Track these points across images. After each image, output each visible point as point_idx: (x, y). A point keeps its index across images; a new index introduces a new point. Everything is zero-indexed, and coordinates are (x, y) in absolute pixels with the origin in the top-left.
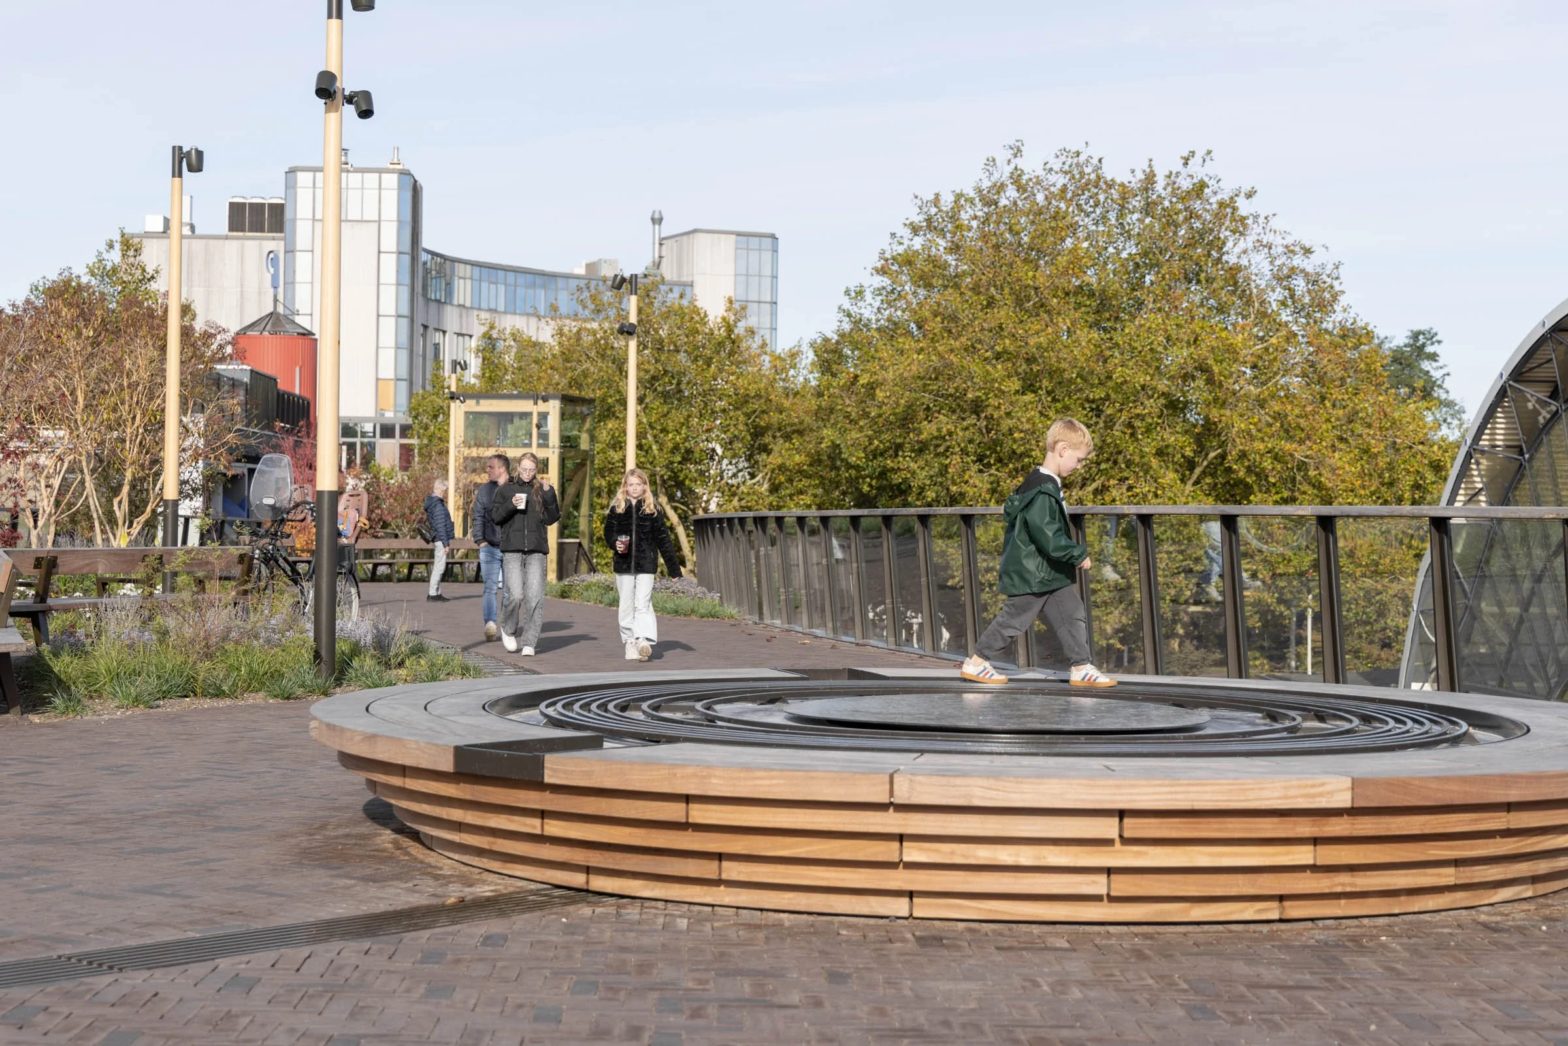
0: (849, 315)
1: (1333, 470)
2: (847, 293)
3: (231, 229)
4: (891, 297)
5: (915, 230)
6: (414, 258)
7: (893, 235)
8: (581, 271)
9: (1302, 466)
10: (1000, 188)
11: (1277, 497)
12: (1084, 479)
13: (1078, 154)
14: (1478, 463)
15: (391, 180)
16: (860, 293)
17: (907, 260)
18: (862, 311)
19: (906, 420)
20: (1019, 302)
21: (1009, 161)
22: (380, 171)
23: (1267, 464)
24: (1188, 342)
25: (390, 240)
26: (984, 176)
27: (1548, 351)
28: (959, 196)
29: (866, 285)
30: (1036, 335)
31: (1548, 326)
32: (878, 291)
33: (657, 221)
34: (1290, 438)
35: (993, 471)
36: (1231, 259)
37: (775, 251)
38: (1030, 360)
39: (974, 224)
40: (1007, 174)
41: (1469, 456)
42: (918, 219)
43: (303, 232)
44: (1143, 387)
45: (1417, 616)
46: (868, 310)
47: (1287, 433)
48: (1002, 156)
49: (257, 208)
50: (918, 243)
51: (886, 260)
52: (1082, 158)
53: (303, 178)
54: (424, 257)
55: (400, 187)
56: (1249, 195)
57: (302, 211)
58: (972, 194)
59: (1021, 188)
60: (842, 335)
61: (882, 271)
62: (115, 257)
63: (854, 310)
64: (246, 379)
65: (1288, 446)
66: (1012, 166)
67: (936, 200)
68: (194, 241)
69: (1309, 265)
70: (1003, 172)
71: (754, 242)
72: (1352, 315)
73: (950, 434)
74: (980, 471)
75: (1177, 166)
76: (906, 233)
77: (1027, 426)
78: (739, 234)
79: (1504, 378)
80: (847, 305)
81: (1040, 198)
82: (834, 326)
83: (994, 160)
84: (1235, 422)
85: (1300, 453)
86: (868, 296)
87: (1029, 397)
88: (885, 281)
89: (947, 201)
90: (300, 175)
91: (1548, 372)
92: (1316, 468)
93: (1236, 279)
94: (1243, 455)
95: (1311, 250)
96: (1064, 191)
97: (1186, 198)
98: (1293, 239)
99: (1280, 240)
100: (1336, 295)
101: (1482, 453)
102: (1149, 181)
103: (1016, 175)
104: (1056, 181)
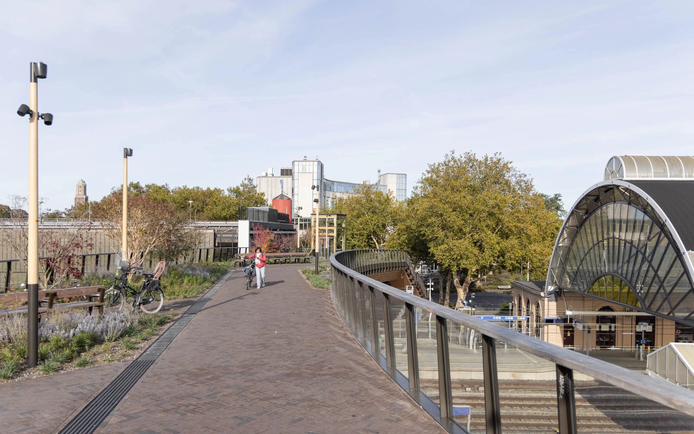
0: (414, 193)
1: (530, 230)
2: (414, 188)
3: (281, 175)
4: (424, 189)
5: (429, 173)
6: (321, 181)
7: (423, 173)
8: (362, 183)
9: (523, 229)
10: (449, 161)
11: (516, 237)
13: (469, 153)
14: (566, 230)
15: (316, 163)
16: (417, 188)
17: (427, 180)
19: (424, 219)
20: (452, 190)
22: (313, 161)
23: (513, 229)
24: (494, 199)
25: (316, 177)
26: (445, 158)
27: (584, 201)
28: (439, 164)
29: (418, 185)
30: (457, 197)
31: (585, 195)
32: (421, 187)
33: (379, 171)
34: (520, 222)
35: (445, 231)
36: (506, 178)
37: (406, 178)
38: (455, 203)
39: (443, 170)
41: (564, 229)
42: (429, 169)
43: (296, 176)
44: (483, 210)
45: (550, 270)
46: (418, 192)
47: (519, 221)
48: (450, 153)
49: (287, 170)
50: (429, 175)
51: (422, 180)
53: (296, 163)
54: (324, 181)
55: (318, 164)
56: (511, 163)
57: (296, 170)
58: (443, 163)
59: (455, 161)
60: (412, 198)
61: (422, 182)
62: (246, 182)
64: (268, 210)
65: (519, 224)
66: (452, 156)
67: (434, 165)
68: (273, 178)
69: (525, 179)
70: (450, 158)
71: (401, 176)
72: (536, 191)
73: (435, 222)
74: (442, 231)
75: (493, 156)
76: (426, 173)
77: (453, 220)
78: (397, 174)
79: (573, 208)
80: (414, 190)
81: (459, 164)
82: (411, 195)
83: (447, 155)
84: (506, 219)
85: (522, 226)
86: (419, 188)
87: (454, 213)
88: (422, 185)
89: (436, 166)
90: (295, 162)
91: (585, 207)
92: (526, 230)
93: (507, 183)
94: (508, 227)
95: (526, 175)
96: (465, 162)
97: (495, 163)
98: (521, 173)
99: (518, 173)
100: (532, 187)
101: (567, 227)
102: (486, 160)
103: (453, 158)
104: (463, 160)
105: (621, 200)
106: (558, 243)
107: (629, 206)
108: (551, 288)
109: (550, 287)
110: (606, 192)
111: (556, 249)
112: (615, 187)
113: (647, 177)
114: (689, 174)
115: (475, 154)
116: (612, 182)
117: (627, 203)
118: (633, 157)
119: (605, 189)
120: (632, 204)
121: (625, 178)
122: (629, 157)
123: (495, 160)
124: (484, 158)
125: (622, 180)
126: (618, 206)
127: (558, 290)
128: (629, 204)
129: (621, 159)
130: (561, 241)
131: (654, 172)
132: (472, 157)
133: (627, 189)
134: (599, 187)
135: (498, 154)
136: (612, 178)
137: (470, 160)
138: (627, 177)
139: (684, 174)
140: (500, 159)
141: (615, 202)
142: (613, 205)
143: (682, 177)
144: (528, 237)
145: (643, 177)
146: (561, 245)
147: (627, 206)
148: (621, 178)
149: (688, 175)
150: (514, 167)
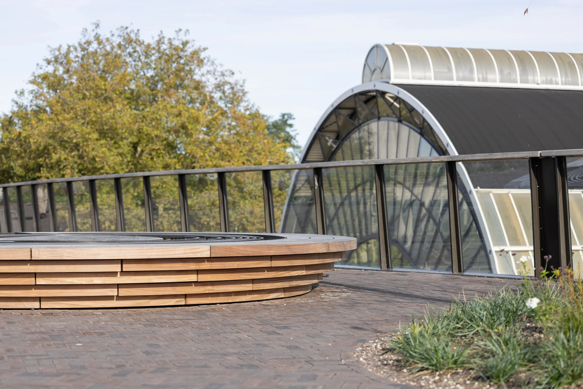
0: (17, 103)
2: (16, 92)
5: (49, 62)
7: (38, 65)
10: (89, 43)
13: (127, 28)
16: (22, 93)
17: (45, 77)
18: (24, 101)
19: (44, 153)
20: (97, 97)
21: (93, 30)
26: (81, 37)
27: (333, 118)
28: (69, 47)
29: (25, 89)
30: (106, 112)
31: (334, 107)
32: (32, 92)
36: (196, 77)
38: (103, 123)
39: (77, 59)
42: (50, 57)
44: (156, 136)
46: (26, 101)
48: (90, 28)
50: (50, 69)
51: (35, 77)
52: (129, 30)
56: (205, 49)
58: (77, 45)
59: (100, 43)
60: (13, 113)
61: (33, 82)
63: (19, 101)
66: (95, 32)
67: (59, 50)
69: (232, 80)
70: (91, 36)
72: (251, 103)
73: (65, 159)
76: (44, 64)
79: (316, 130)
80: (16, 98)
81: (108, 48)
82: (10, 109)
83: (86, 30)
86: (26, 94)
87: (103, 141)
88: (34, 87)
89: (64, 50)
91: (334, 127)
93: (198, 86)
95: (233, 74)
96: (119, 46)
97: (177, 49)
98: (224, 69)
99: (219, 69)
100: (244, 93)
102: (160, 42)
103: (97, 38)
104: (117, 40)
105: (388, 116)
107: (401, 125)
110: (366, 102)
112: (378, 95)
113: (425, 78)
114: (483, 75)
115: (138, 30)
116: (375, 86)
117: (396, 120)
118: (405, 46)
119: (363, 98)
120: (404, 122)
121: (393, 80)
122: (398, 46)
123: (176, 43)
124: (157, 38)
125: (388, 83)
126: (384, 124)
128: (400, 121)
129: (386, 49)
131: (434, 71)
132: (132, 35)
133: (397, 99)
134: (356, 95)
135: (182, 33)
136: (374, 79)
137: (129, 41)
138: (396, 77)
139: (476, 76)
140: (187, 42)
141: (379, 118)
142: (376, 123)
143: (473, 80)
145: (419, 78)
147: (397, 124)
148: (387, 80)
149: (481, 76)
150: (212, 58)
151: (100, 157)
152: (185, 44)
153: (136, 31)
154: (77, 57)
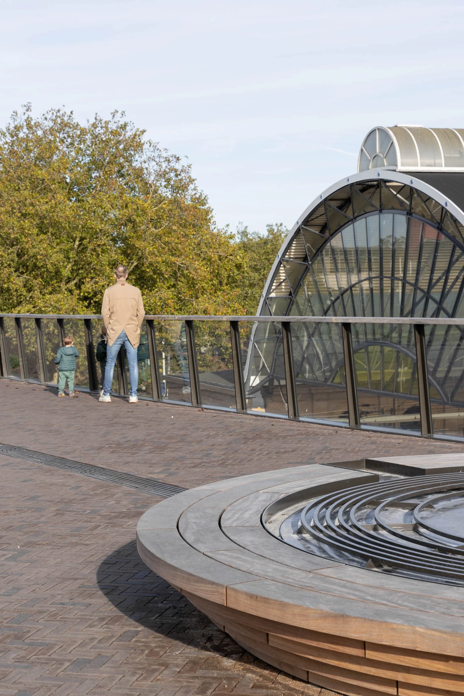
1: (196, 270)
9: (180, 269)
11: (168, 285)
12: (69, 278)
13: (59, 111)
14: (284, 267)
20: (34, 188)
21: (24, 113)
23: (163, 269)
24: (122, 206)
26: (11, 122)
27: (322, 210)
31: (323, 198)
34: (174, 255)
35: (25, 276)
36: (136, 165)
38: (42, 218)
39: (6, 146)
40: (23, 120)
41: (280, 263)
44: (101, 230)
45: (253, 343)
47: (173, 252)
48: (21, 111)
52: (61, 112)
58: (5, 130)
65: (173, 259)
66: (26, 116)
69: (178, 166)
70: (21, 120)
72: (199, 191)
74: (19, 276)
75: (109, 118)
77: (44, 252)
79: (300, 223)
81: (40, 133)
83: (17, 113)
84: (147, 247)
85: (178, 261)
87: (42, 237)
91: (321, 220)
92: (187, 269)
93: (139, 174)
94: (151, 264)
95: (178, 159)
97: (114, 133)
98: (170, 153)
99: (164, 154)
100: (192, 181)
101: (287, 261)
102: (94, 126)
103: (28, 121)
104: (48, 124)
105: (393, 208)
106: (269, 292)
107: (410, 219)
108: (255, 381)
109: (252, 378)
110: (362, 191)
111: (265, 303)
112: (382, 184)
113: (435, 165)
115: (72, 113)
116: (379, 175)
117: (405, 213)
118: (410, 129)
119: (360, 187)
120: (415, 215)
121: (400, 168)
122: (401, 128)
123: (113, 126)
124: (92, 121)
125: (395, 171)
126: (387, 218)
127: (267, 384)
128: (409, 214)
129: (391, 133)
130: (273, 287)
131: (445, 158)
132: (66, 118)
133: (402, 189)
134: (352, 185)
135: (120, 115)
136: (375, 166)
137: (64, 125)
138: (403, 165)
140: (125, 125)
141: (381, 211)
142: (377, 216)
144: (192, 284)
145: (428, 166)
146: (273, 295)
147: (405, 217)
148: (393, 168)
150: (154, 141)
151: (42, 255)
152: (124, 127)
153: (68, 113)
154: (7, 143)
